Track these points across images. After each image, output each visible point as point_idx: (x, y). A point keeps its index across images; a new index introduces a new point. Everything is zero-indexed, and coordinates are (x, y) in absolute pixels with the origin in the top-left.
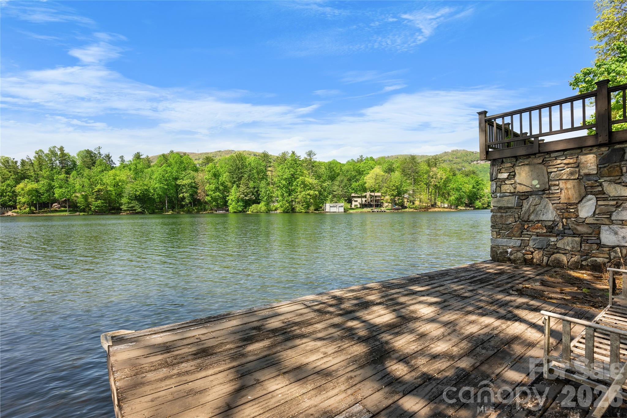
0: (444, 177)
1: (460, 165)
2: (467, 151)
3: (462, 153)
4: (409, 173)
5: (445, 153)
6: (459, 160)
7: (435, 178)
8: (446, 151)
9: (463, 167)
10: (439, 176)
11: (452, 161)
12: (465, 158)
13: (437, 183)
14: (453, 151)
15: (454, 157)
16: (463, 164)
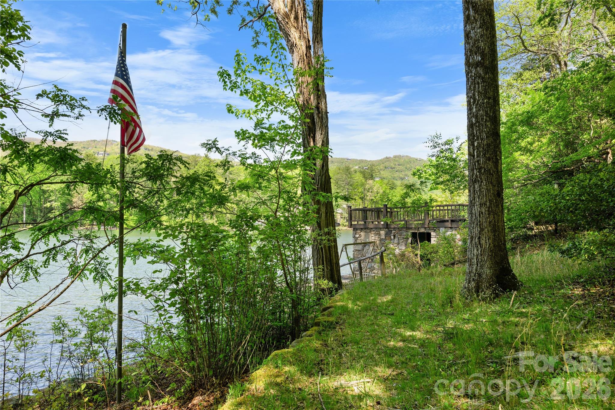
0: (381, 191)
1: (403, 173)
2: (410, 158)
3: (405, 160)
4: (343, 185)
5: (387, 158)
6: (401, 167)
7: (371, 192)
8: (388, 156)
9: (406, 175)
10: (375, 190)
11: (394, 168)
12: (408, 165)
13: (373, 198)
14: (395, 157)
15: (397, 163)
16: (406, 173)
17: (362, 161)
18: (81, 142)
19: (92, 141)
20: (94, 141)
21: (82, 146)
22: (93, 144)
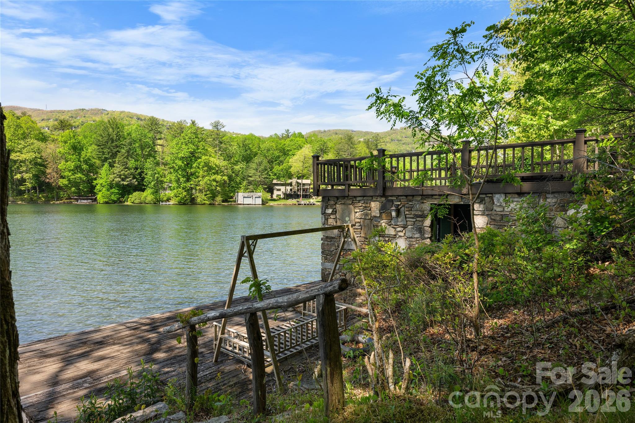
1: (410, 146)
4: (344, 156)
6: (408, 140)
11: (401, 140)
15: (404, 136)
16: (413, 145)
17: (367, 133)
18: (69, 111)
19: (80, 110)
20: (83, 110)
21: (70, 115)
22: (82, 113)
